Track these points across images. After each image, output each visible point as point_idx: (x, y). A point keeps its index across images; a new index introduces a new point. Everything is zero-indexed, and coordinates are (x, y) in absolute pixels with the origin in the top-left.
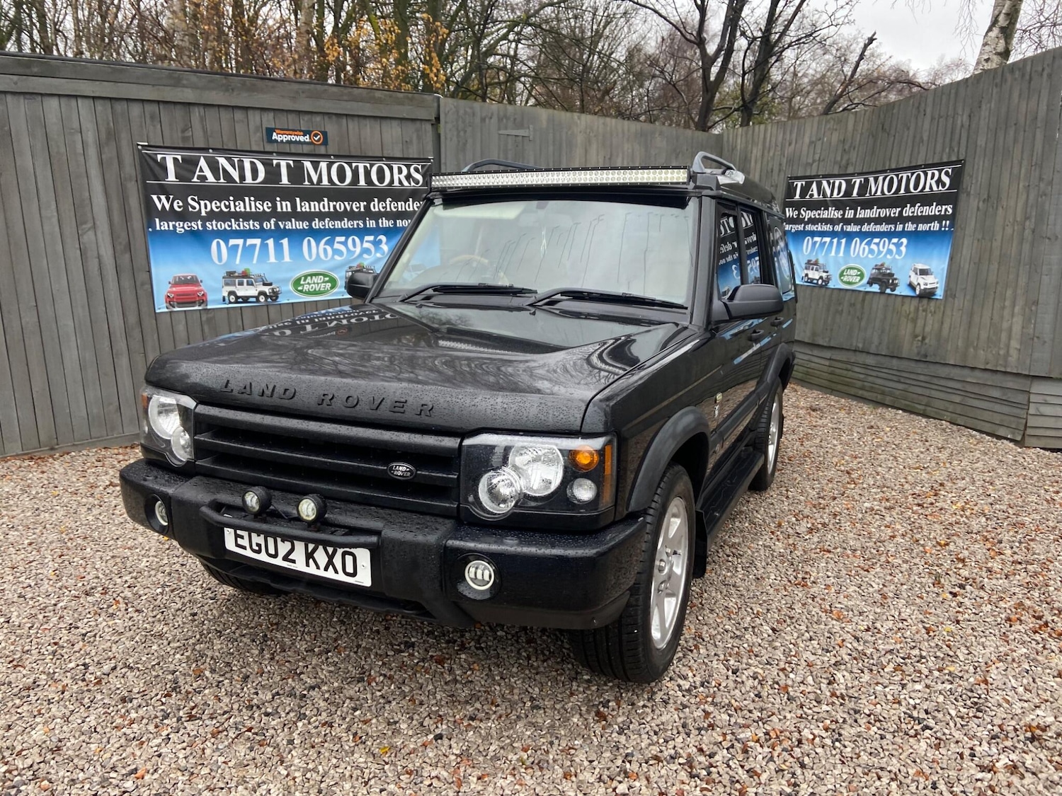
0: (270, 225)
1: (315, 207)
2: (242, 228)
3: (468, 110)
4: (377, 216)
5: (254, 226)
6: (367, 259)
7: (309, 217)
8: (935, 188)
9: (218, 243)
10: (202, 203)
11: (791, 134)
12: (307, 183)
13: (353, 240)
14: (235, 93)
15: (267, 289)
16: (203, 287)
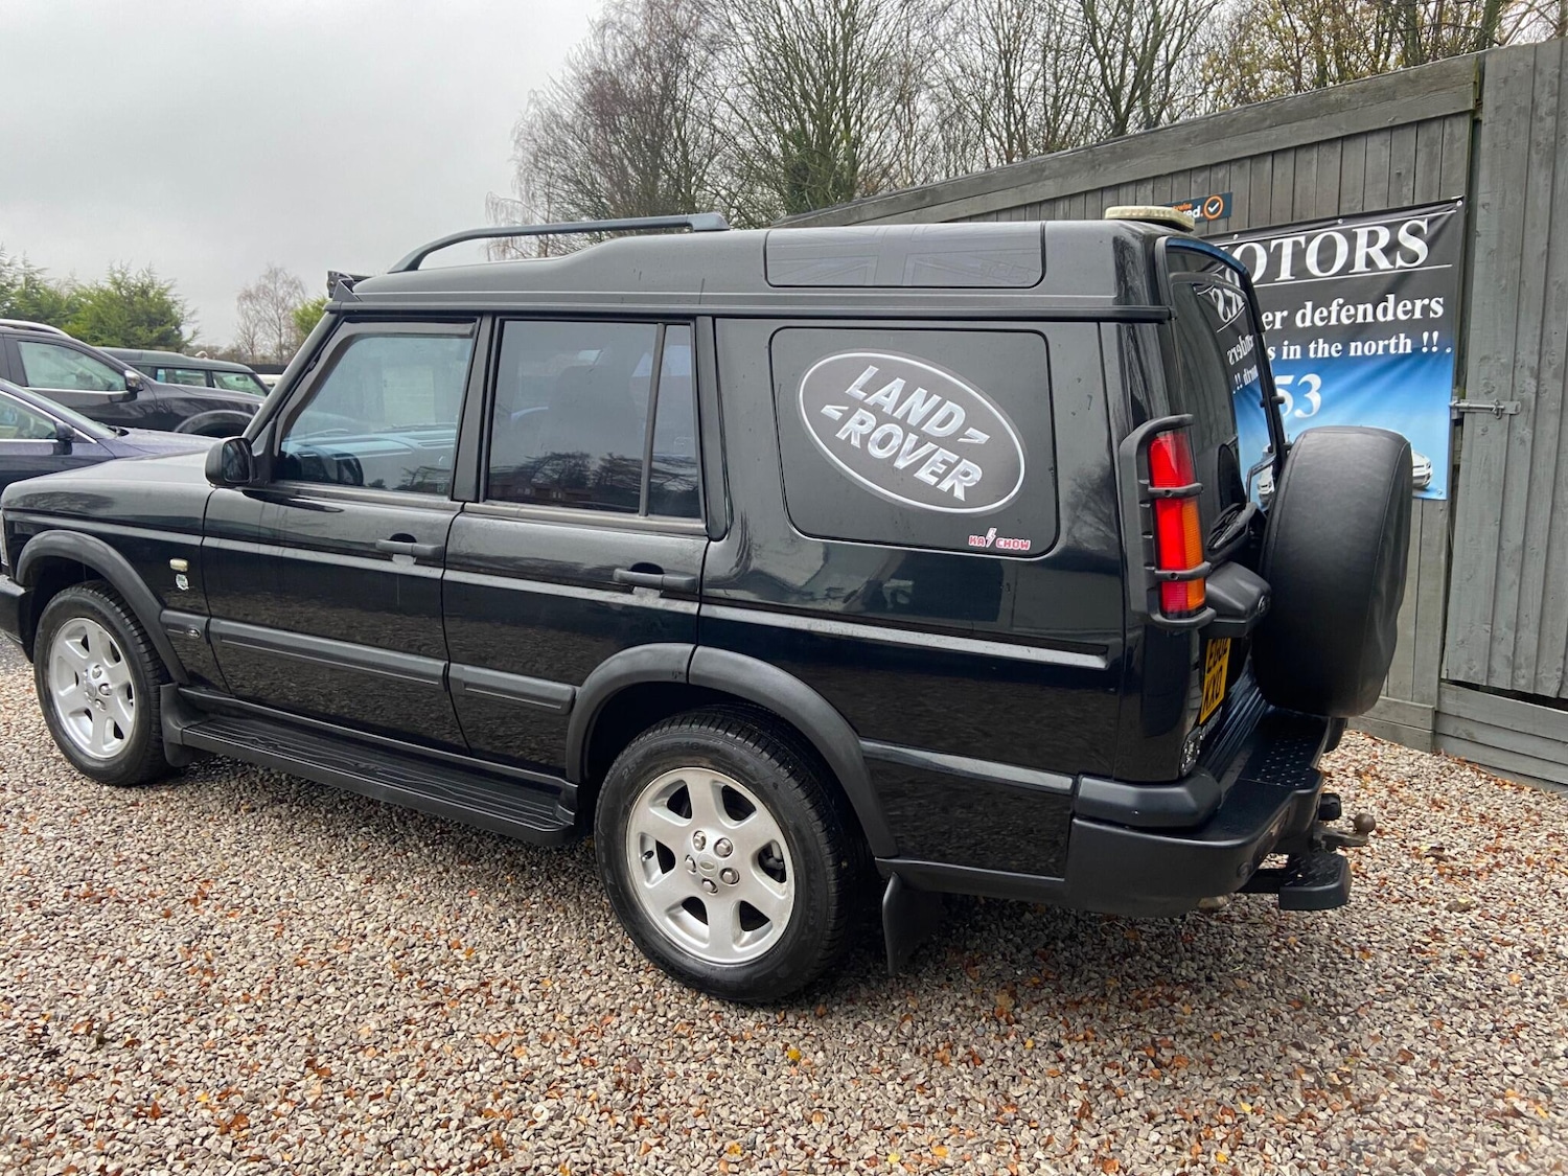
14: (1102, 169)
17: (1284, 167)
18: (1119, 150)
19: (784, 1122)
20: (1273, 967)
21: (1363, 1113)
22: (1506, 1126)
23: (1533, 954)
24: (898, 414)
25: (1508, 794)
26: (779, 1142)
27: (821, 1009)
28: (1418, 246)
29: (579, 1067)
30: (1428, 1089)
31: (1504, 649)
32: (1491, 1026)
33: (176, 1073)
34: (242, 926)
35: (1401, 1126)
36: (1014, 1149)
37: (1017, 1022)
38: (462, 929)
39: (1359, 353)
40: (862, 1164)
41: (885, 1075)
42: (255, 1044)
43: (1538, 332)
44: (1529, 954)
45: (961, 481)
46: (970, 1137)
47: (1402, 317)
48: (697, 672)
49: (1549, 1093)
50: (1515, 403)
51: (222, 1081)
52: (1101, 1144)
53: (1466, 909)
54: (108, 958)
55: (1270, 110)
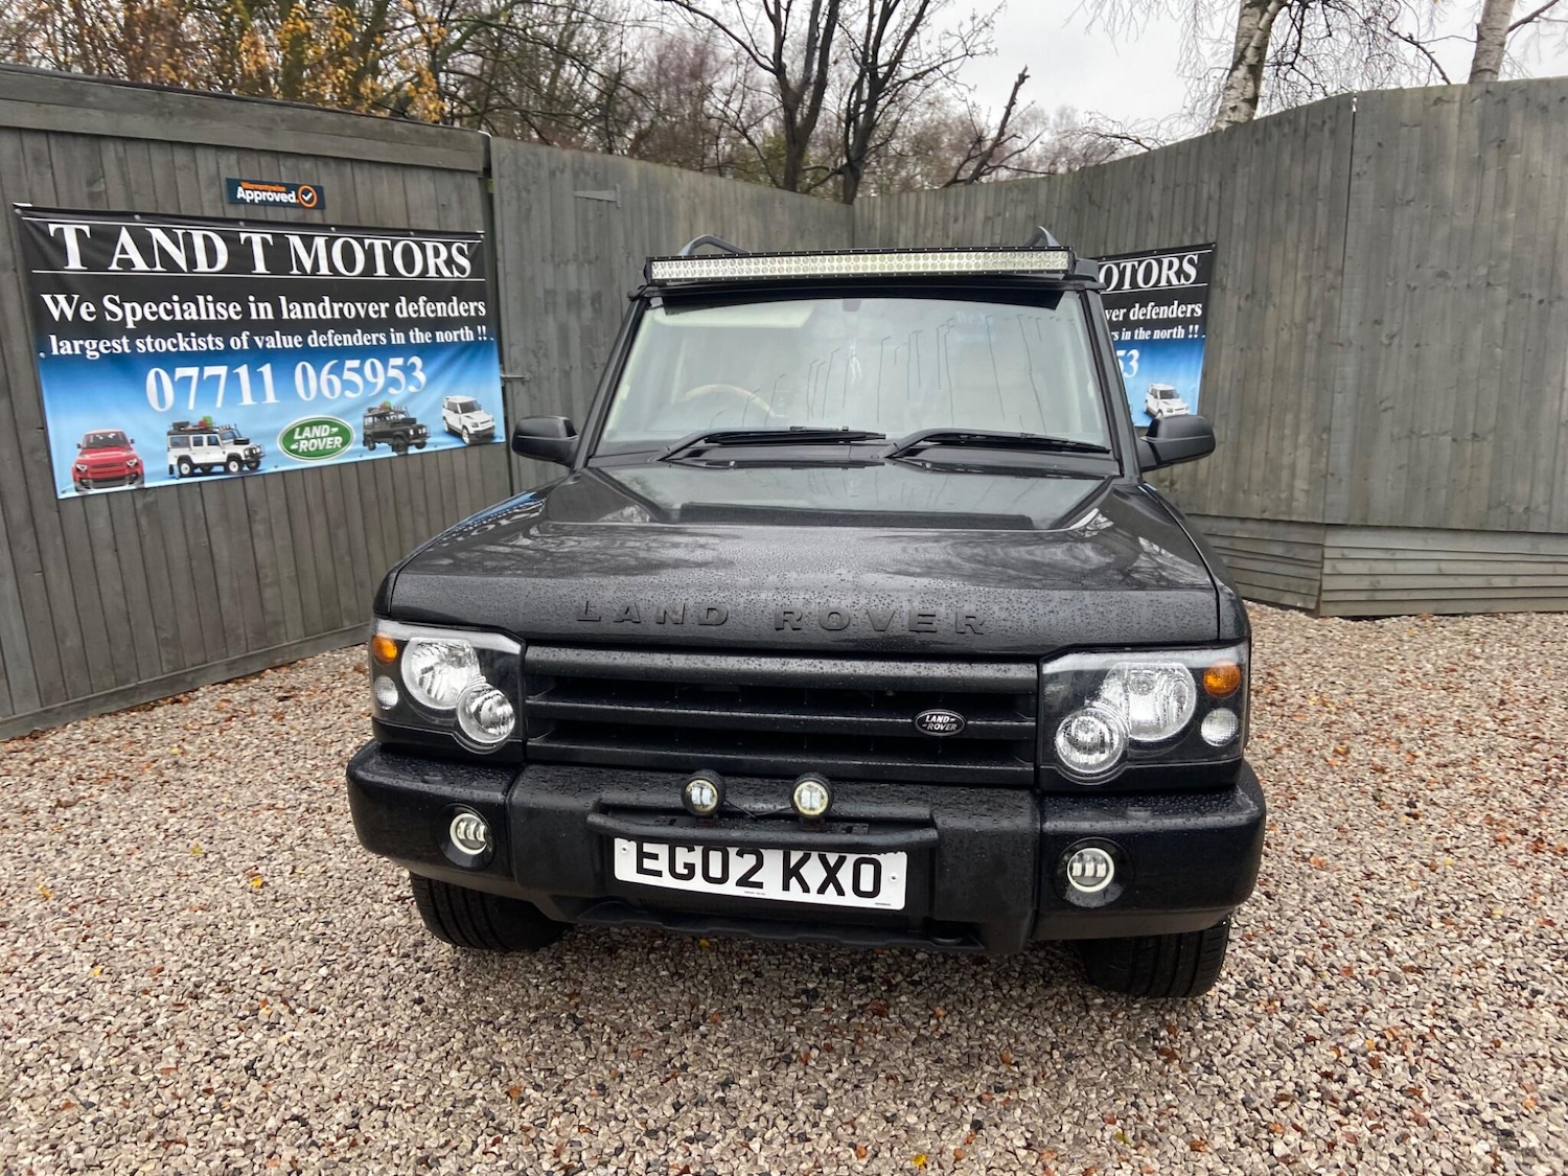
0: (240, 342)
1: (310, 311)
2: (195, 348)
3: (530, 157)
4: (406, 325)
5: (215, 344)
6: (393, 395)
7: (302, 327)
8: (1174, 281)
9: (157, 374)
10: (128, 306)
11: (956, 205)
12: (295, 271)
13: (373, 364)
14: (175, 120)
15: (241, 450)
16: (136, 450)
50: (529, 374)
55: (348, 121)
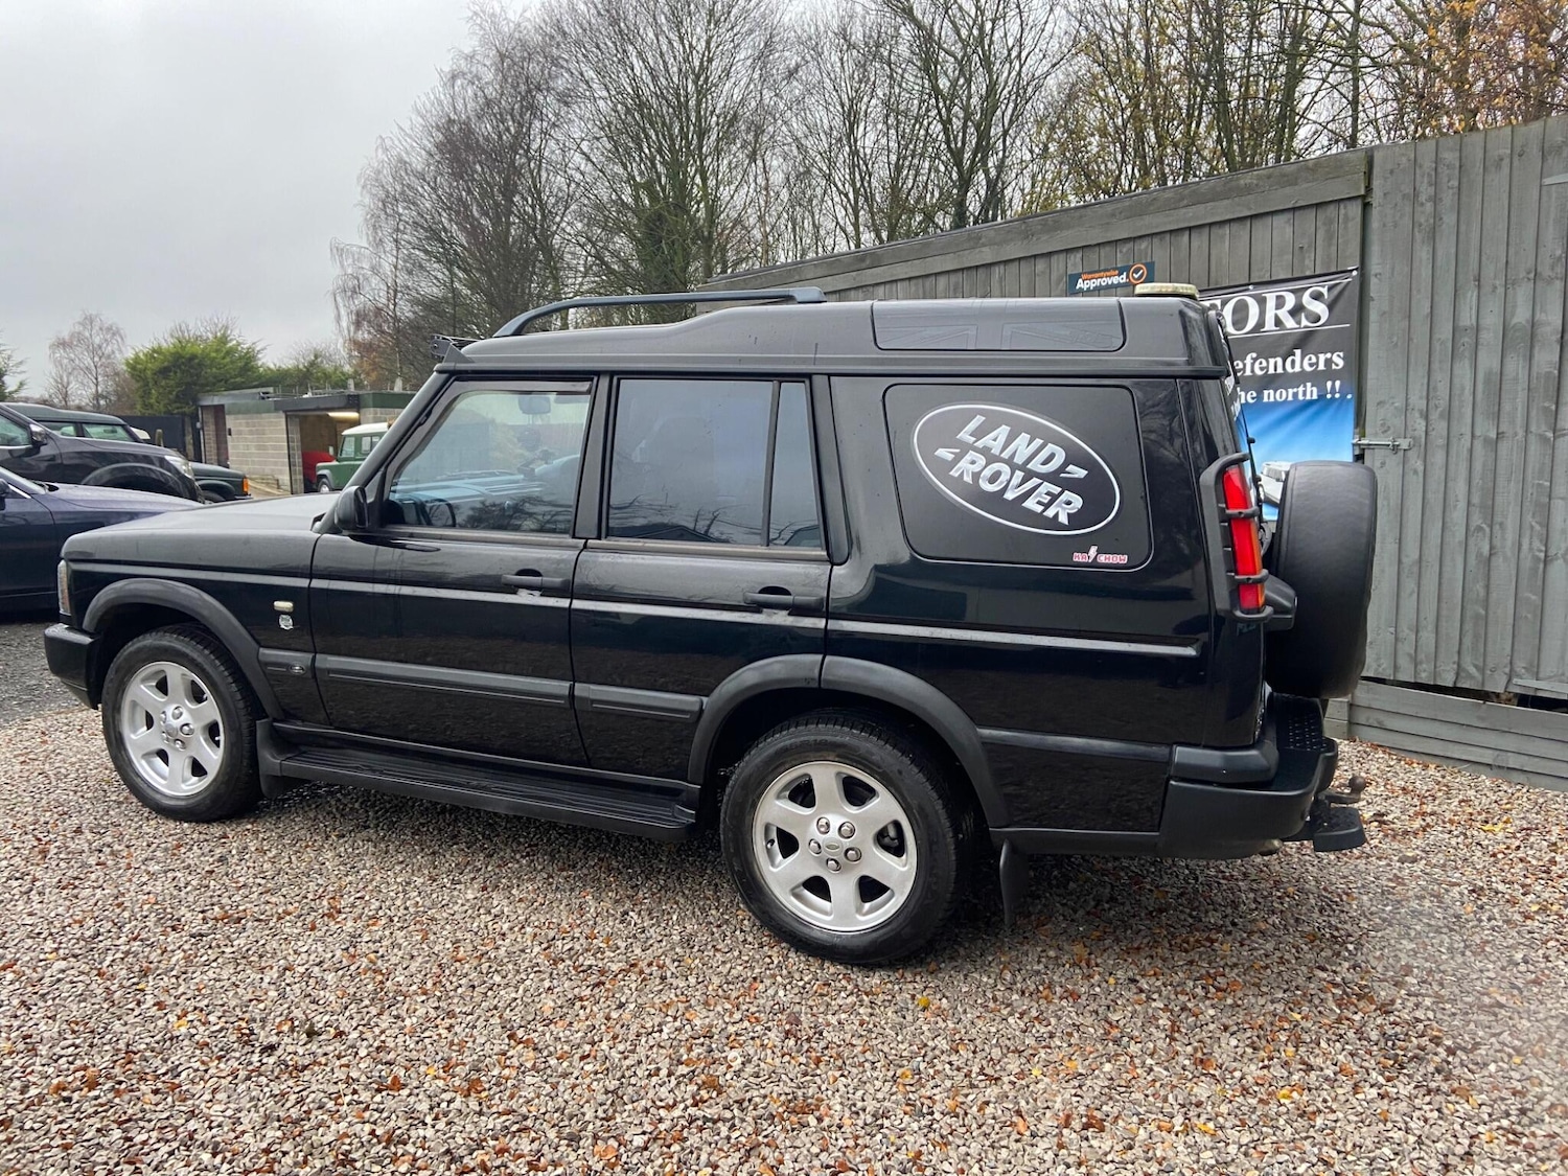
14: (1035, 239)
17: (1199, 241)
18: (1050, 223)
19: (937, 1052)
20: (1282, 912)
21: (1388, 1013)
22: (1496, 1015)
23: (1476, 891)
24: (1005, 455)
25: (1418, 771)
26: (939, 1067)
27: (933, 966)
28: (1320, 308)
29: (746, 1024)
30: (1430, 992)
31: (1407, 648)
32: (1462, 945)
33: (392, 1056)
34: (387, 933)
35: (1418, 1020)
36: (1129, 1059)
37: (1097, 965)
38: (591, 923)
39: (1272, 399)
40: (1012, 1078)
41: (1005, 1012)
42: (452, 1026)
43: (1426, 381)
44: (1474, 891)
45: (1064, 509)
46: (1091, 1053)
47: (1308, 369)
48: (830, 678)
49: (1519, 989)
50: (1408, 440)
51: (438, 1058)
52: (1196, 1050)
53: (1414, 860)
54: (275, 969)
55: (1187, 192)
